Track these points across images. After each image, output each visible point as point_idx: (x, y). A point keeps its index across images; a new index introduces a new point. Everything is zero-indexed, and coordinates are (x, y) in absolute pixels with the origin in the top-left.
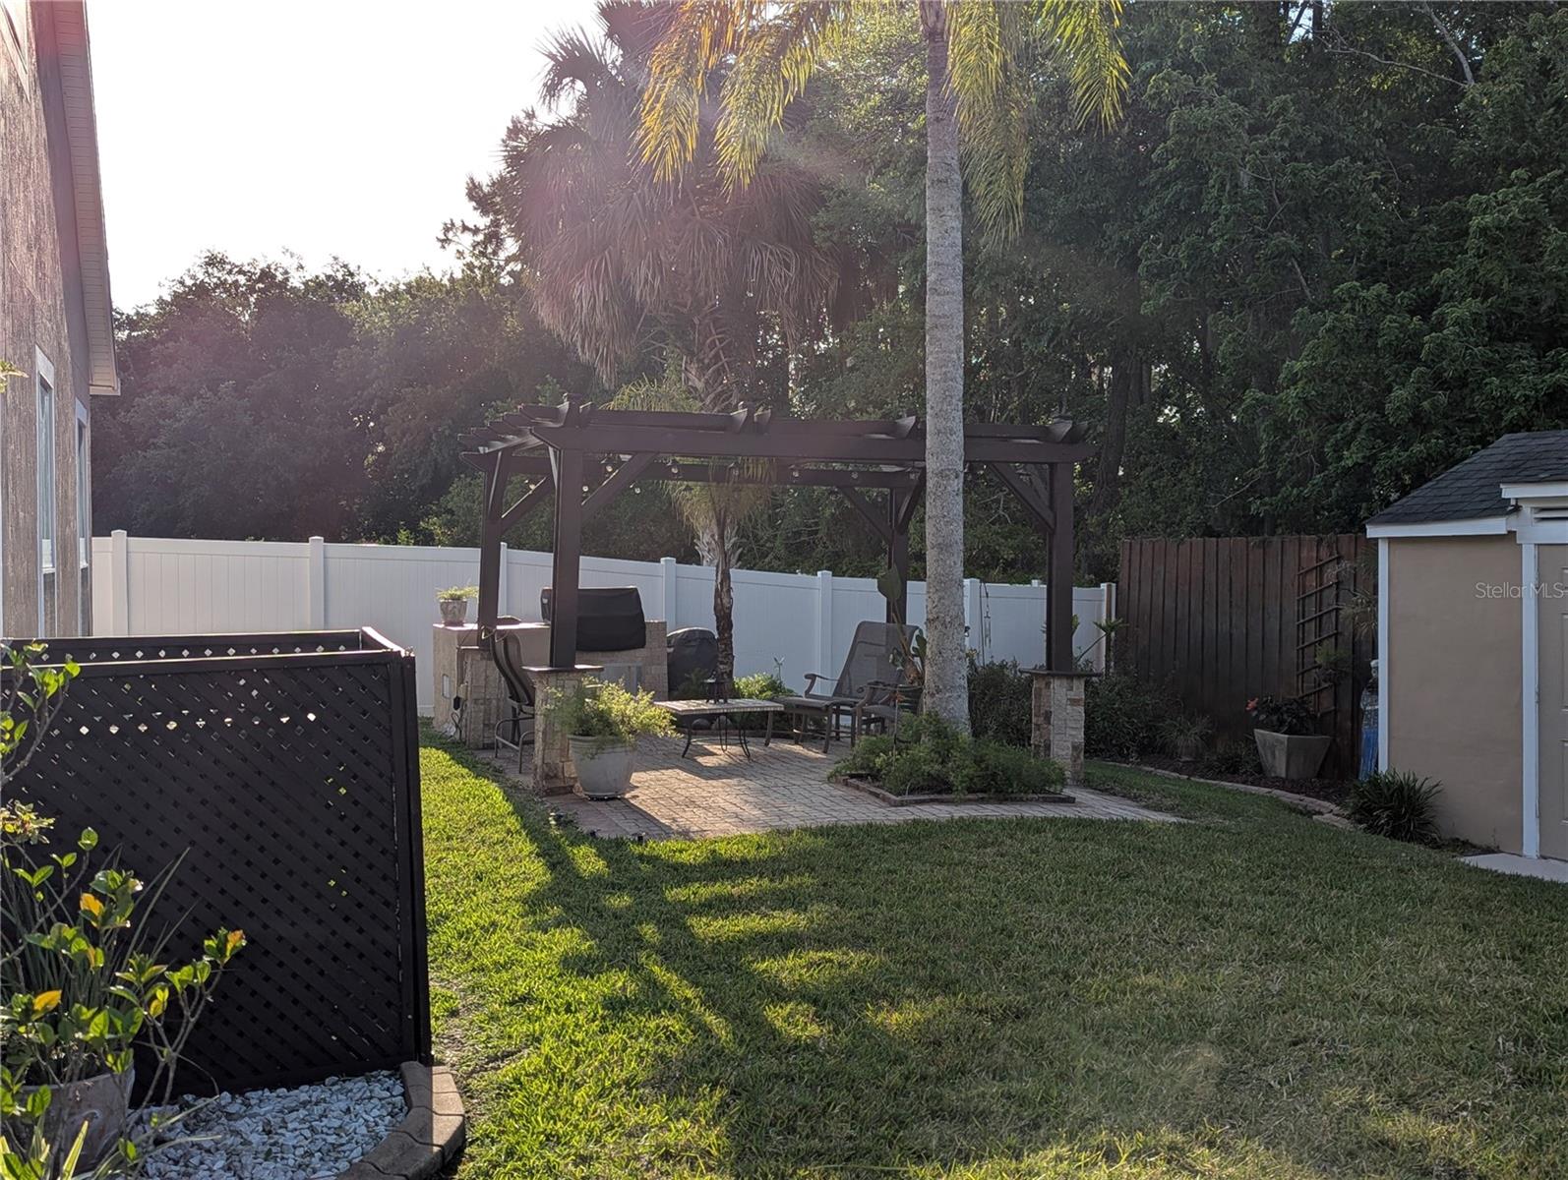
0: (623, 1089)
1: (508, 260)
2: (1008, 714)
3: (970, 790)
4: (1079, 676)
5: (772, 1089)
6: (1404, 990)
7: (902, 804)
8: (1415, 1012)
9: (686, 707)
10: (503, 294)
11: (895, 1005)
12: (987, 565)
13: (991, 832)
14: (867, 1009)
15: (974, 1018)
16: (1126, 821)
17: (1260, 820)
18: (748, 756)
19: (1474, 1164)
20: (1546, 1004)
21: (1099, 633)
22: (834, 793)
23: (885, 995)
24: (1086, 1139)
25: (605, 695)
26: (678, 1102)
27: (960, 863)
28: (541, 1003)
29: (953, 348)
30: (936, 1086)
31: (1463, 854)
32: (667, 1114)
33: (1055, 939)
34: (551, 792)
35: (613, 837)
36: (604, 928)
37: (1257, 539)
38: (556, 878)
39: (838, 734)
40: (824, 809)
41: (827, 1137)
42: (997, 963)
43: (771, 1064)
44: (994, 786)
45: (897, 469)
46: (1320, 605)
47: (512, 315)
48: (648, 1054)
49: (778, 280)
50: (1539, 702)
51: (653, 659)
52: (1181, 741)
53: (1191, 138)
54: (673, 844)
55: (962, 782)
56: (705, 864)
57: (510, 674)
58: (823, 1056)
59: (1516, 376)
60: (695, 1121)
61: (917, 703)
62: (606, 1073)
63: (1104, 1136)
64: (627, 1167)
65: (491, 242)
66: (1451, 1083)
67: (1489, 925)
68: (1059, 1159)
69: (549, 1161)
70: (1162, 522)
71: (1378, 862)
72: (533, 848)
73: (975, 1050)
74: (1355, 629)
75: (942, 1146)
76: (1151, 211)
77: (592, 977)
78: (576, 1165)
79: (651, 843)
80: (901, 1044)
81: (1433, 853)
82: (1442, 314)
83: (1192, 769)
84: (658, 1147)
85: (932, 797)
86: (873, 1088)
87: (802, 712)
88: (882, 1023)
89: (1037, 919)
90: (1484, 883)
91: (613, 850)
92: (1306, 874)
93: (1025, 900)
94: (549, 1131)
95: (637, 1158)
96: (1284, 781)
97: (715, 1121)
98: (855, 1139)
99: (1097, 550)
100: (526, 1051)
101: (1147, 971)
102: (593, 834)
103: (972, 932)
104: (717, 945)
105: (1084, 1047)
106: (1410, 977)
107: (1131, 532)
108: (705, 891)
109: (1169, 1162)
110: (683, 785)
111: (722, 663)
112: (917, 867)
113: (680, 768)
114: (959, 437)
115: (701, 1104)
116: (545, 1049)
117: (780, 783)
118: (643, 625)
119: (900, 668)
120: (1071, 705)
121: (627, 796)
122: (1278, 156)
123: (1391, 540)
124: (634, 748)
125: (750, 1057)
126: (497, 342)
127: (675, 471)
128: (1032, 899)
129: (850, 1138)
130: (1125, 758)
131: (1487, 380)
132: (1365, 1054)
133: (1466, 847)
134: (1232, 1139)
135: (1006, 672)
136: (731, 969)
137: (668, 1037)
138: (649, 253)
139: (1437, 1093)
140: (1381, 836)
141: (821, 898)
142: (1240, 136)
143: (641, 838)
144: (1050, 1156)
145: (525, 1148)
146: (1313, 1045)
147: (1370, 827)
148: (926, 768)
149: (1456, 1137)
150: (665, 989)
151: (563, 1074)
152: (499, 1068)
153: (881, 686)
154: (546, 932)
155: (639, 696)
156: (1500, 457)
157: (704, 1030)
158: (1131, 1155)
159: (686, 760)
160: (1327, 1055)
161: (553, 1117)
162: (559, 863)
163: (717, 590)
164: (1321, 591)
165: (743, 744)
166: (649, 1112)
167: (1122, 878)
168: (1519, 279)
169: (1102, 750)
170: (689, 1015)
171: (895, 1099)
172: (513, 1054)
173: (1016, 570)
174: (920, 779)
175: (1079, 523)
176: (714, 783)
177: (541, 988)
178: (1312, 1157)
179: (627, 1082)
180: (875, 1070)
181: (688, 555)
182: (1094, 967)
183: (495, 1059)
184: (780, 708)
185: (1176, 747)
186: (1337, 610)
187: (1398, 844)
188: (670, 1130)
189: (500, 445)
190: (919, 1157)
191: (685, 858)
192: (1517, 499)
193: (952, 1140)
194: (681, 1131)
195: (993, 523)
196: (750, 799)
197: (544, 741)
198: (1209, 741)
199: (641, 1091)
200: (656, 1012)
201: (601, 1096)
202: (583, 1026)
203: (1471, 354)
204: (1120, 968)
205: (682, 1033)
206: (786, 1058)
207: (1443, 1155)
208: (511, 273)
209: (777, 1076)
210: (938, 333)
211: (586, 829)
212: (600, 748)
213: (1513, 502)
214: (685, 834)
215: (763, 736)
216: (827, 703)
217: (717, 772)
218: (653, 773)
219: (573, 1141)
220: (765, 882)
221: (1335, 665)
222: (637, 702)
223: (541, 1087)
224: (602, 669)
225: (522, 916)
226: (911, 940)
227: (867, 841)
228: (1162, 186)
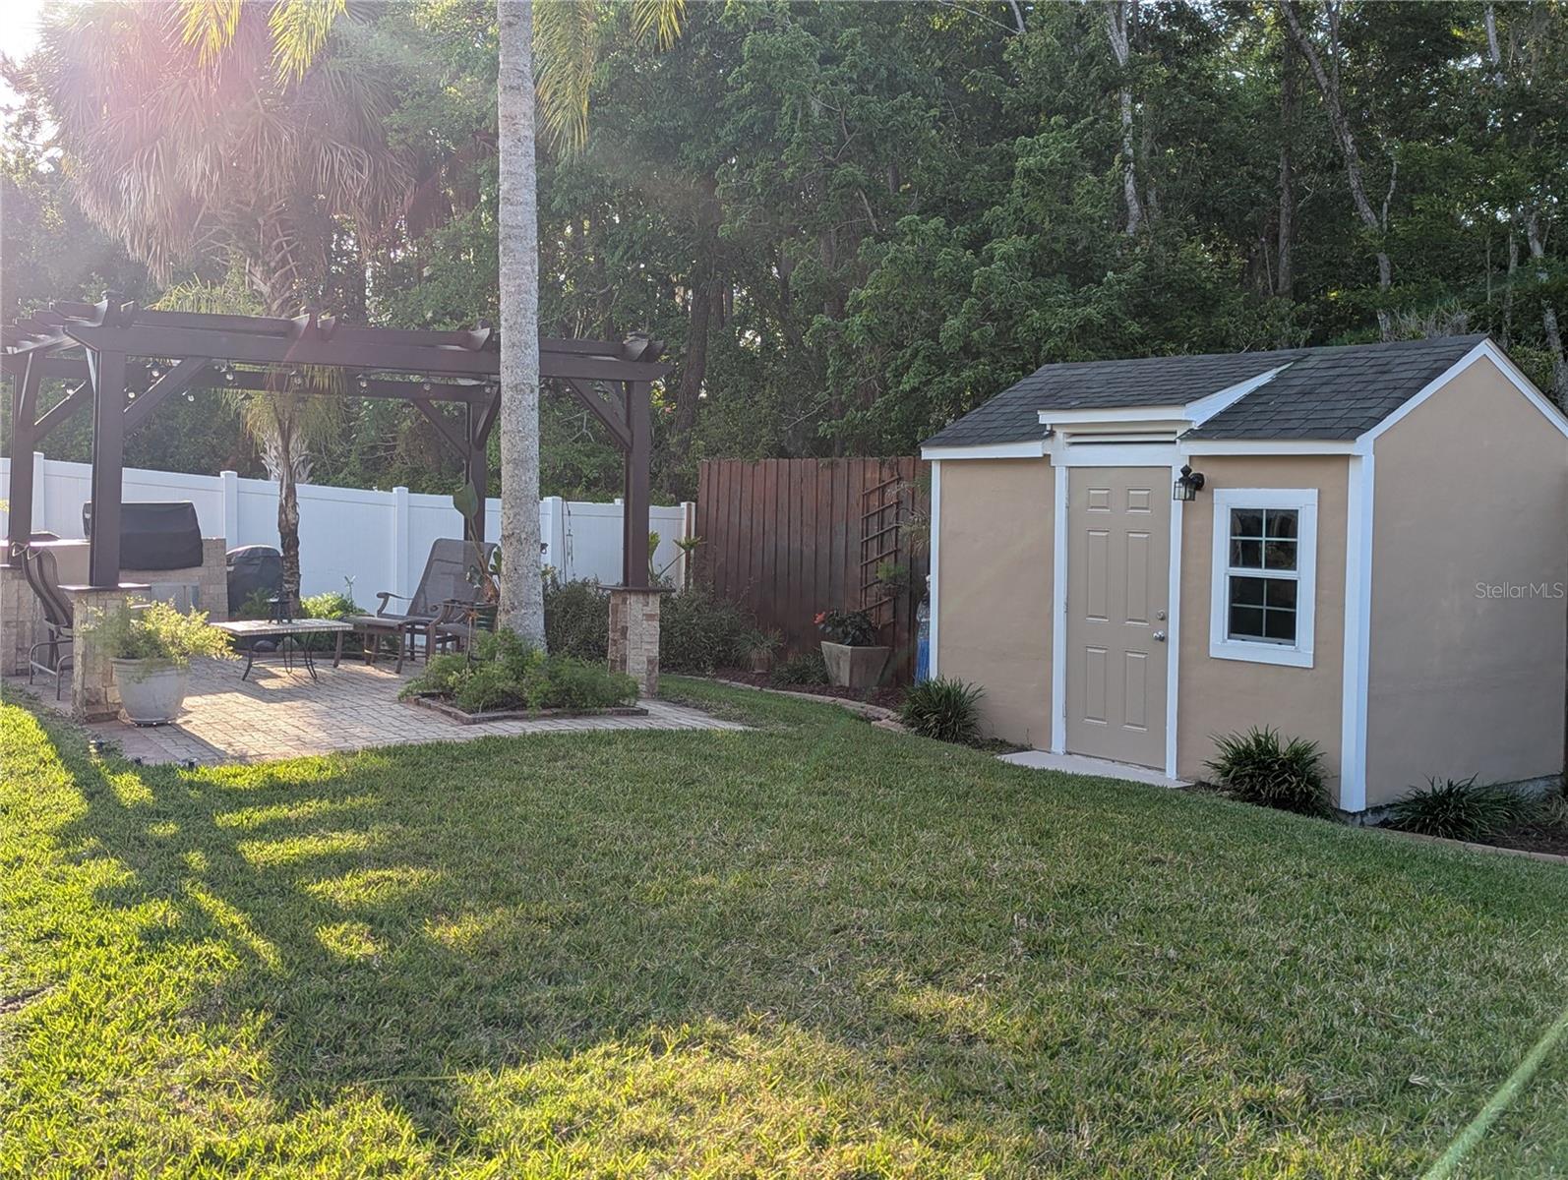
0: (158, 1020)
1: (47, 146)
2: (589, 631)
3: (544, 706)
4: (655, 592)
5: (322, 1009)
6: (937, 878)
7: (474, 722)
8: (943, 897)
9: (246, 628)
10: (42, 183)
11: (454, 918)
12: (569, 484)
13: (563, 745)
14: (426, 924)
15: (533, 927)
16: (695, 730)
17: (821, 726)
18: (315, 677)
19: (984, 1030)
20: (1056, 882)
21: (679, 551)
22: (404, 712)
23: (444, 910)
24: (635, 1035)
25: (153, 615)
26: (218, 1029)
27: (529, 777)
28: (70, 938)
29: (527, 260)
30: (490, 995)
31: (1000, 753)
32: (206, 1042)
33: (619, 846)
34: (92, 719)
35: (160, 763)
36: (146, 858)
37: (826, 460)
38: (94, 808)
39: (412, 653)
40: (393, 729)
41: (375, 1053)
42: (560, 873)
43: (320, 984)
44: (568, 701)
45: (474, 383)
46: (882, 523)
47: (52, 205)
48: (187, 983)
49: (349, 182)
50: (1067, 612)
51: (211, 577)
52: (754, 655)
53: (764, 63)
54: (226, 770)
55: (536, 698)
56: (260, 788)
57: (46, 595)
58: (376, 973)
59: (1053, 309)
60: (236, 1047)
61: (493, 621)
62: (140, 1006)
63: (652, 1031)
64: (157, 1099)
65: (26, 124)
66: (970, 958)
67: (1015, 815)
68: (607, 1055)
69: (70, 1100)
70: (739, 443)
71: (923, 762)
72: (70, 777)
73: (532, 957)
74: (912, 546)
75: (493, 1052)
76: (727, 134)
77: (129, 908)
78: (100, 1102)
79: (202, 769)
80: (458, 956)
81: (974, 752)
82: (991, 249)
83: (763, 680)
84: (194, 1076)
85: (506, 713)
86: (427, 1002)
87: (374, 632)
88: (440, 937)
89: (602, 827)
90: (1014, 777)
91: (158, 777)
92: (858, 775)
93: (591, 810)
94: (71, 1070)
95: (170, 1089)
96: (848, 689)
97: (258, 1045)
98: (404, 1052)
99: (677, 470)
100: (51, 989)
101: (704, 872)
102: (138, 761)
103: (536, 844)
104: (270, 870)
105: (639, 948)
106: (942, 865)
107: (711, 452)
108: (260, 816)
109: (712, 1050)
110: (241, 709)
111: (287, 582)
112: (485, 783)
113: (237, 691)
114: (534, 351)
115: (244, 1030)
116: (72, 986)
117: (347, 704)
118: (200, 543)
119: (478, 586)
120: (647, 620)
121: (179, 721)
122: (847, 89)
123: (943, 462)
124: (187, 669)
125: (299, 979)
126: (34, 234)
127: (229, 377)
128: (597, 808)
129: (400, 1051)
130: (702, 672)
131: (1029, 312)
132: (897, 937)
133: (1003, 746)
134: (772, 1024)
135: (587, 589)
136: (283, 893)
137: (211, 965)
138: (207, 146)
139: (958, 969)
140: (930, 738)
141: (383, 817)
142: (811, 66)
143: (192, 764)
144: (599, 1053)
145: (44, 1088)
146: (852, 932)
147: (920, 730)
148: (500, 685)
149: (971, 1007)
150: (211, 916)
151: (91, 1011)
152: (19, 1008)
153: (456, 604)
154: (79, 864)
155: (192, 617)
156: (1040, 386)
157: (253, 956)
158: (677, 1046)
159: (247, 682)
160: (864, 941)
161: (77, 1055)
162: (98, 793)
163: (281, 506)
164: (883, 510)
165: (309, 665)
166: (186, 1042)
167: (687, 785)
168: (1060, 219)
169: (680, 665)
170: (235, 940)
171: (448, 1010)
172: (35, 993)
173: (597, 488)
174: (494, 696)
175: (659, 444)
176: (276, 706)
177: (72, 924)
178: (843, 1035)
179: (163, 1013)
180: (430, 984)
181: (253, 468)
182: (654, 871)
183: (15, 999)
184: (349, 627)
185: (749, 659)
186: (897, 528)
187: (944, 745)
188: (208, 1059)
189: (30, 345)
190: (469, 1065)
191: (241, 783)
192: (1052, 425)
193: (503, 1046)
194: (219, 1060)
195: (576, 441)
196: (315, 721)
197: (84, 664)
198: (780, 653)
199: (179, 1021)
200: (199, 940)
201: (133, 1029)
202: (116, 960)
203: (1015, 288)
204: (679, 870)
205: (227, 959)
206: (337, 978)
207: (958, 1024)
208: (51, 160)
209: (326, 996)
210: (511, 244)
211: (130, 757)
212: (148, 671)
213: (1048, 428)
214: (242, 758)
215: (332, 658)
216: (400, 622)
217: (280, 695)
218: (209, 697)
219: (99, 1078)
220: (326, 804)
221: (894, 579)
222: (190, 622)
223: (63, 1025)
224: (149, 588)
225: (53, 849)
226: (474, 855)
227: (435, 759)
228: (738, 109)
